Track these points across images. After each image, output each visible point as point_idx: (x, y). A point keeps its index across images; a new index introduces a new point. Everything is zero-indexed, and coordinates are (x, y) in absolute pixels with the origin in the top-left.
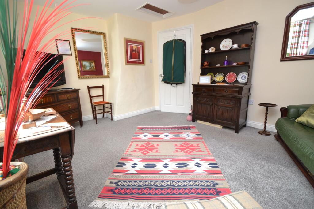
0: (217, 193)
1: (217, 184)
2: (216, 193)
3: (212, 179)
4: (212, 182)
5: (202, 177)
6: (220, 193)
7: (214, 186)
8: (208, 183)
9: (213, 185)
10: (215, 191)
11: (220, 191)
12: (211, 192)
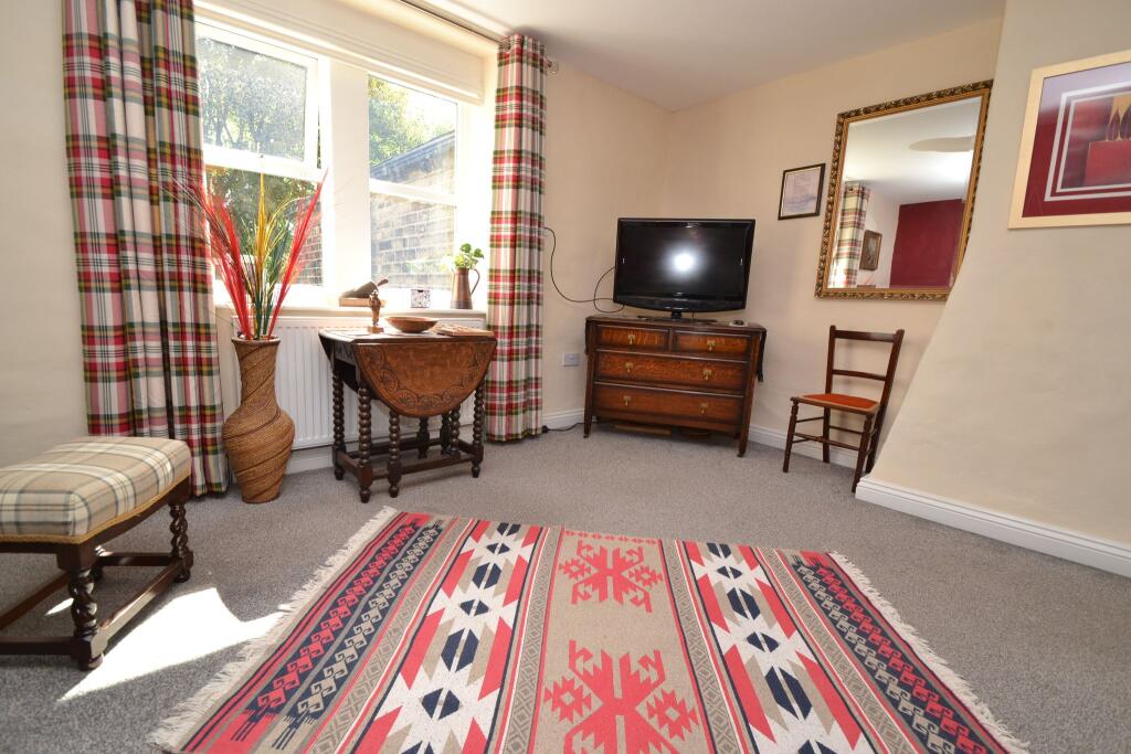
0: (258, 709)
1: (295, 725)
2: (260, 704)
3: (328, 719)
4: (316, 715)
5: (360, 692)
6: (248, 716)
7: (294, 712)
8: (315, 699)
9: (301, 710)
10: (273, 705)
11: (257, 721)
12: (277, 694)
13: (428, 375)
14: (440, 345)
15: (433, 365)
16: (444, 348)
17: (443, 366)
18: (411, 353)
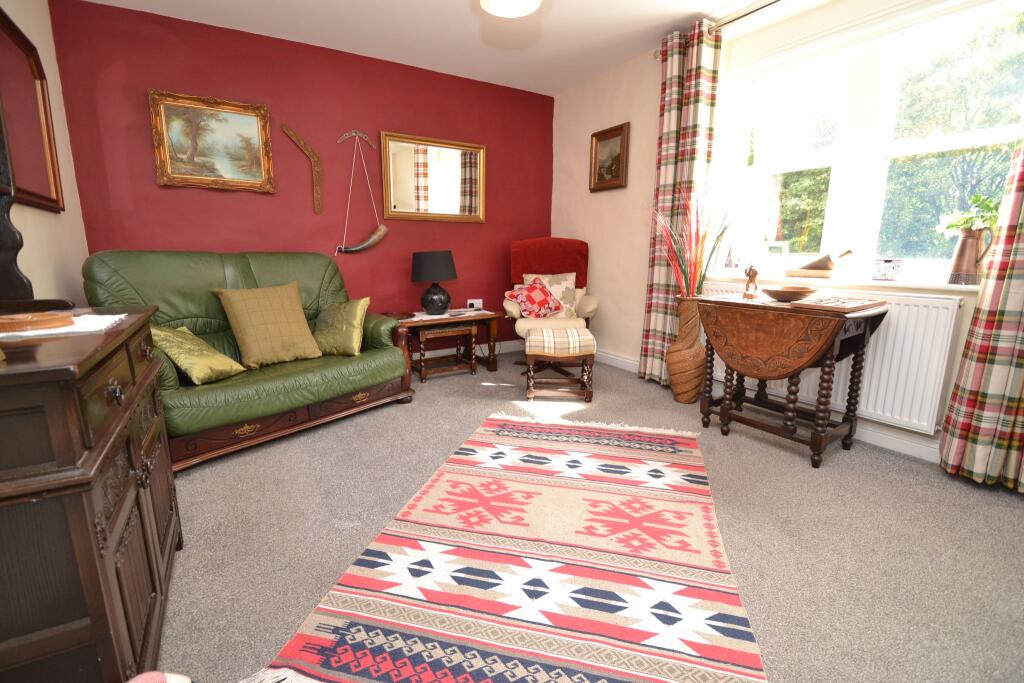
13: (753, 338)
14: (766, 313)
15: (758, 330)
16: (771, 317)
17: (769, 333)
18: (738, 316)
